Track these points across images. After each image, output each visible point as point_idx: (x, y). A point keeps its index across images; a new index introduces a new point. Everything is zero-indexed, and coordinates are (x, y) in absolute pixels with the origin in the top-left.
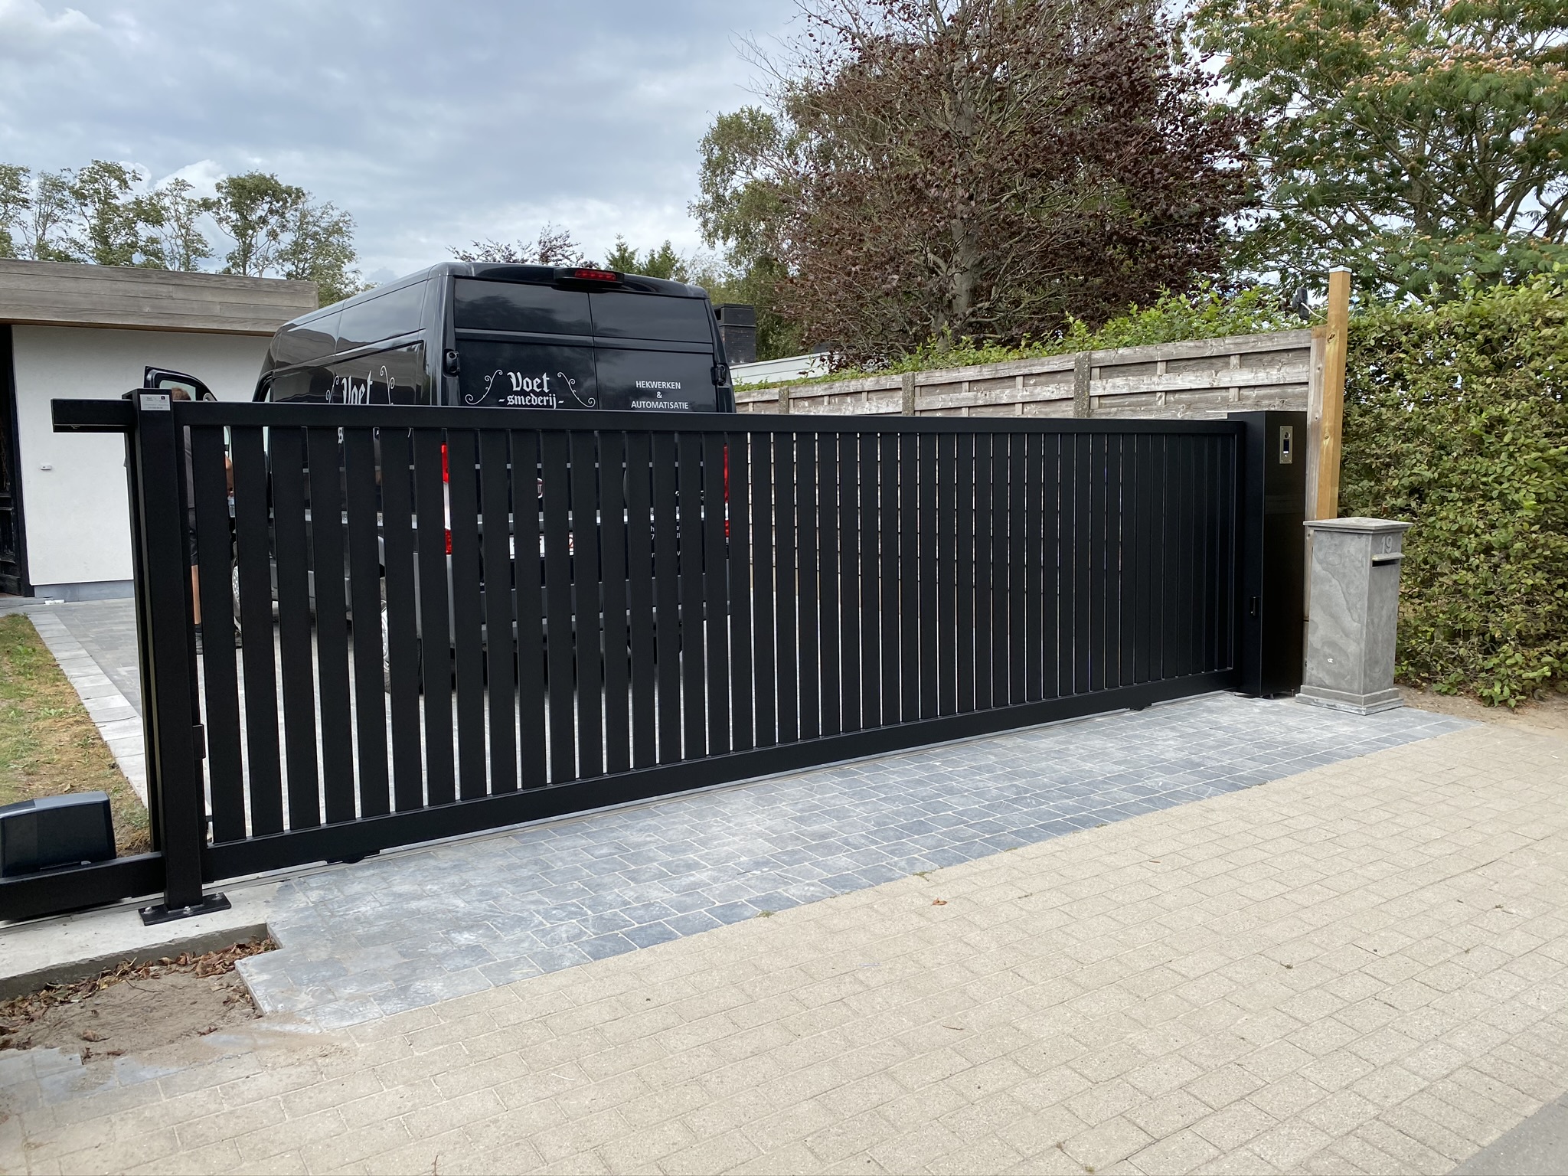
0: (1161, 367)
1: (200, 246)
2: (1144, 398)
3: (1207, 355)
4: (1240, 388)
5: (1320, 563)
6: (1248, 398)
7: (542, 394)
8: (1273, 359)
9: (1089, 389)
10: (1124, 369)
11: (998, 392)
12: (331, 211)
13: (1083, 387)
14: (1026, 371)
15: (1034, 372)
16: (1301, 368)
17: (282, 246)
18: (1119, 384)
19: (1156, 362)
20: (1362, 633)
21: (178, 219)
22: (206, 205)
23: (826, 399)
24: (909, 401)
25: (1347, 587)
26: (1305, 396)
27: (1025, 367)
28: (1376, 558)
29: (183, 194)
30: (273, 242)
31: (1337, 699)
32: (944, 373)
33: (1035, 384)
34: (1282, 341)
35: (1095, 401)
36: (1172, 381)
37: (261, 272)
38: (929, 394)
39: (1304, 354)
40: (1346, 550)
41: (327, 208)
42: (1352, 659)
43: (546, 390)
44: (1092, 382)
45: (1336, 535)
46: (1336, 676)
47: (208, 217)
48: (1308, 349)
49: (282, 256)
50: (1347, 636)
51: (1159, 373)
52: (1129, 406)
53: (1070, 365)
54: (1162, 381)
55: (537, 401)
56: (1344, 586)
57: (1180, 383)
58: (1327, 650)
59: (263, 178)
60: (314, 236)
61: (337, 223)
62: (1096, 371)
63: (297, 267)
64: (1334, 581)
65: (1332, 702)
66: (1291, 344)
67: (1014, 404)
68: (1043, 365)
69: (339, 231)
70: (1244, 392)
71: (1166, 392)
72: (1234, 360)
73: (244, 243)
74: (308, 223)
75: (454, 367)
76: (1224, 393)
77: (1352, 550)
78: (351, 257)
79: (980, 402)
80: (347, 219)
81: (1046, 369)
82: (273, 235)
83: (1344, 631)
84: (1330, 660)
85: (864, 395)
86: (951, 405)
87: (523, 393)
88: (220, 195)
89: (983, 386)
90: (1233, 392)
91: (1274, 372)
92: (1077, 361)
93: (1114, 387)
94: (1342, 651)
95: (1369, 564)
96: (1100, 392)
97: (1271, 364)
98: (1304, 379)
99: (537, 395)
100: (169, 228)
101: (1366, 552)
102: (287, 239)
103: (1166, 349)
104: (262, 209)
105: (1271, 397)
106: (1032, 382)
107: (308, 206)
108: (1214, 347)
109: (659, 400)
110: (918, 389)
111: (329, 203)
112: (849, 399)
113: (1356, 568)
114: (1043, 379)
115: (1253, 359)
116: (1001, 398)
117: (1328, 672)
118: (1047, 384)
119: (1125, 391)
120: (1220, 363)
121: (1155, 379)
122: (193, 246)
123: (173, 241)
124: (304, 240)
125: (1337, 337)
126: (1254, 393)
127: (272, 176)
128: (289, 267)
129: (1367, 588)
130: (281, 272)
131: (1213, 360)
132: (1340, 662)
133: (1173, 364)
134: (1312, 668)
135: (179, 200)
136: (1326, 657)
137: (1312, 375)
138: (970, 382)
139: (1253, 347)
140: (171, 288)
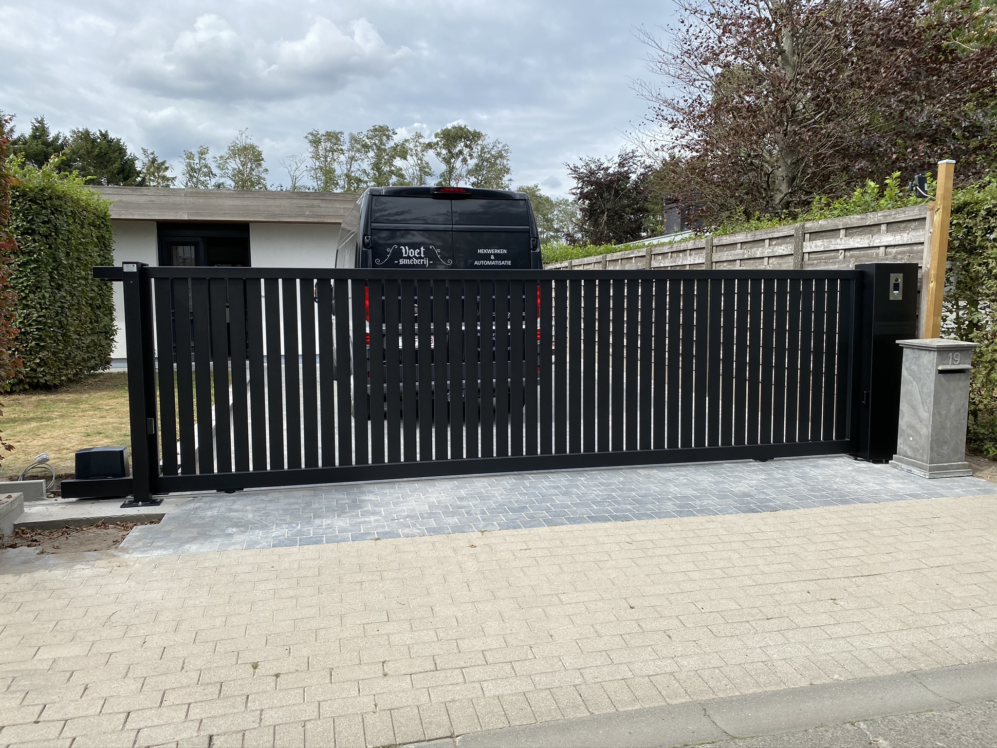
0: (842, 232)
1: (427, 170)
2: (833, 254)
3: (867, 224)
4: (886, 247)
5: (907, 370)
6: (891, 253)
7: (420, 258)
8: (906, 226)
9: (802, 248)
10: (823, 234)
11: (755, 249)
12: (498, 145)
13: (799, 246)
14: (770, 236)
15: (775, 236)
16: (921, 232)
17: (470, 167)
18: (818, 245)
19: (840, 229)
20: (929, 420)
21: (417, 155)
22: (430, 146)
23: (670, 254)
24: (709, 257)
25: (922, 388)
26: (922, 251)
27: (770, 233)
28: (940, 368)
29: (420, 140)
30: (464, 165)
31: (913, 466)
32: (728, 237)
33: (775, 245)
34: (911, 214)
35: (806, 256)
36: (847, 242)
37: (457, 184)
38: (721, 251)
39: (922, 222)
40: (921, 361)
41: (497, 142)
42: (923, 438)
43: (422, 255)
44: (804, 243)
45: (916, 351)
46: (915, 450)
47: (431, 152)
48: (925, 218)
49: (470, 173)
50: (921, 422)
51: (841, 237)
52: (824, 259)
53: (792, 232)
54: (842, 242)
55: (416, 262)
56: (920, 386)
57: (851, 243)
58: (910, 432)
59: (461, 128)
60: (487, 160)
61: (500, 152)
62: (807, 236)
63: (478, 179)
64: (914, 383)
65: (910, 468)
66: (916, 215)
67: (764, 257)
68: (779, 232)
69: (501, 156)
70: (889, 250)
71: (845, 250)
72: (883, 227)
73: (450, 167)
74: (485, 153)
75: (368, 245)
76: (876, 251)
77: (925, 361)
78: (507, 171)
79: (746, 257)
80: (506, 148)
81: (781, 235)
82: (465, 161)
83: (919, 418)
84: (911, 439)
85: (688, 251)
86: (731, 258)
87: (409, 258)
88: (438, 139)
89: (748, 245)
90: (882, 249)
91: (906, 235)
92: (797, 229)
93: (816, 246)
94: (918, 432)
95: (934, 372)
96: (809, 250)
97: (905, 229)
98: (922, 240)
99: (417, 258)
100: (411, 160)
101: (933, 363)
102: (472, 163)
103: (845, 220)
104: (461, 146)
105: (904, 253)
106: (774, 243)
107: (485, 142)
108: (872, 218)
109: (492, 260)
110: (714, 248)
111: (497, 140)
112: (681, 255)
113: (927, 374)
114: (780, 241)
115: (895, 226)
116: (757, 254)
117: (910, 447)
118: (780, 245)
119: (822, 249)
120: (875, 229)
121: (838, 241)
122: (425, 170)
123: (414, 168)
124: (483, 163)
125: (941, 210)
126: (894, 250)
127: (465, 126)
128: (473, 179)
129: (933, 389)
130: (468, 183)
131: (872, 228)
132: (916, 440)
133: (850, 230)
134: (902, 444)
135: (418, 144)
136: (909, 436)
137: (926, 237)
138: (741, 243)
139: (894, 218)
140: (319, 201)
